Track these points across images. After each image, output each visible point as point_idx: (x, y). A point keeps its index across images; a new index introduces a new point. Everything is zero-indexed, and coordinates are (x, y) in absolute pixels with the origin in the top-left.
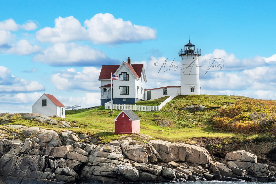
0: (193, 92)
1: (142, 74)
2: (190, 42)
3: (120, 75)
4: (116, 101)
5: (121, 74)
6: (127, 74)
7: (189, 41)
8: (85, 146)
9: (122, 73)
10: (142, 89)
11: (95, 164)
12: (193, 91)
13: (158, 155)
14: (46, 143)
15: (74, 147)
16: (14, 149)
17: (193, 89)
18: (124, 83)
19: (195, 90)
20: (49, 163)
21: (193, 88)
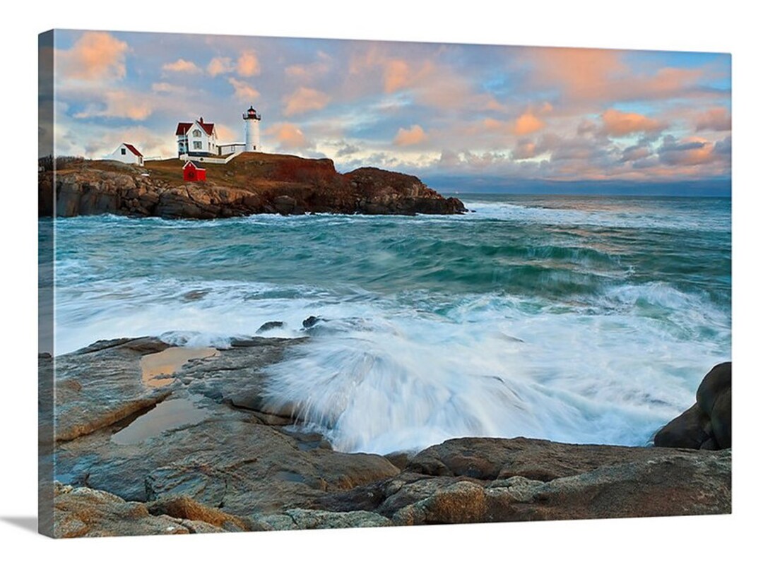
0: (255, 150)
1: (213, 132)
2: (252, 107)
3: (193, 132)
4: (190, 154)
6: (199, 132)
8: (157, 190)
9: (195, 130)
10: (213, 145)
11: (165, 204)
13: (219, 198)
15: (147, 189)
18: (197, 139)
19: (256, 148)
20: (125, 202)
21: (255, 146)
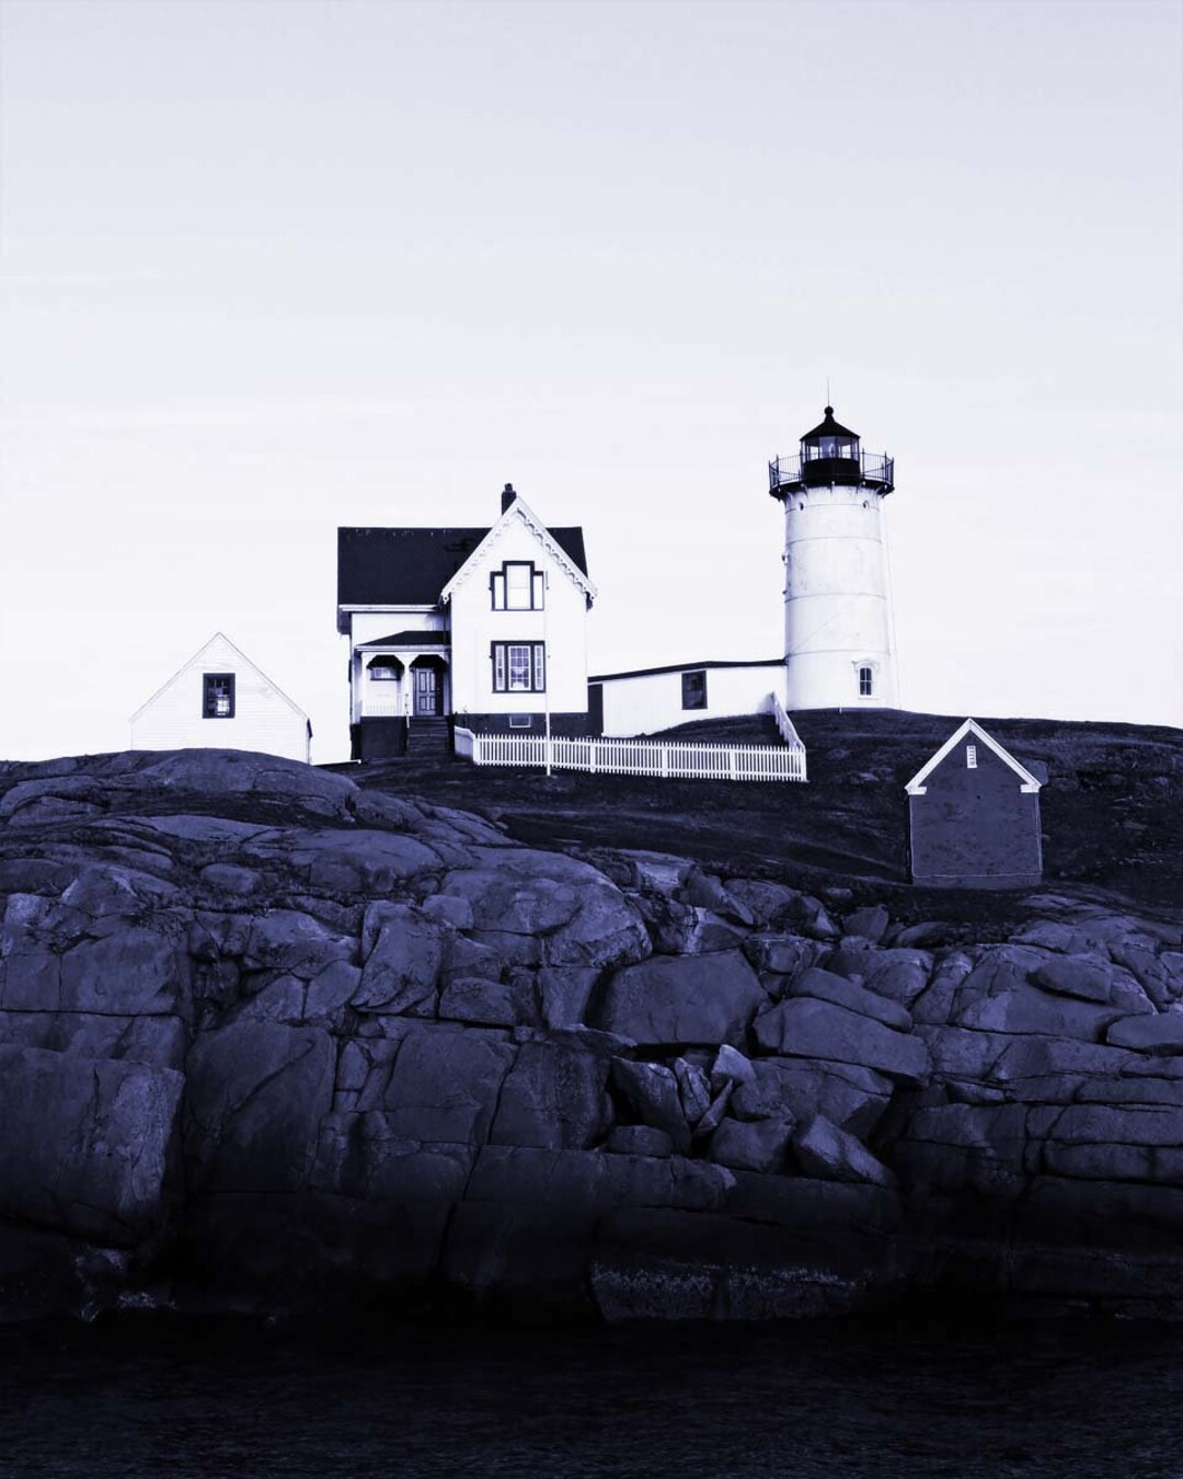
0: (869, 692)
2: (834, 415)
3: (493, 575)
5: (500, 569)
6: (534, 573)
7: (829, 411)
9: (506, 564)
12: (869, 685)
14: (535, 935)
16: (298, 985)
17: (869, 678)
19: (877, 681)
21: (869, 671)
